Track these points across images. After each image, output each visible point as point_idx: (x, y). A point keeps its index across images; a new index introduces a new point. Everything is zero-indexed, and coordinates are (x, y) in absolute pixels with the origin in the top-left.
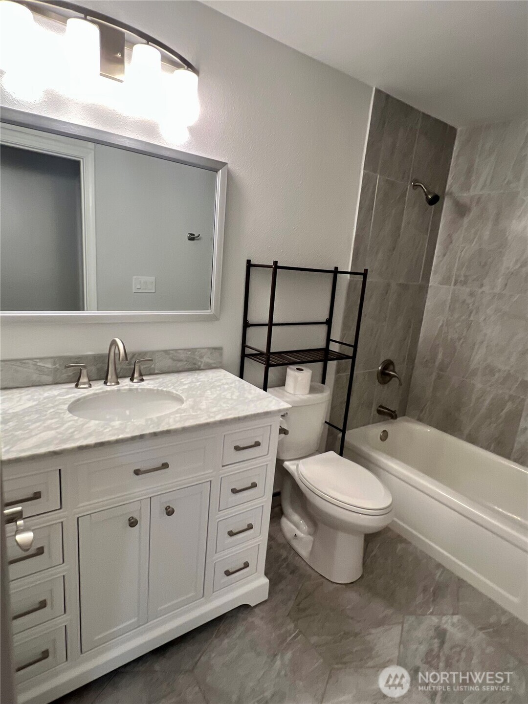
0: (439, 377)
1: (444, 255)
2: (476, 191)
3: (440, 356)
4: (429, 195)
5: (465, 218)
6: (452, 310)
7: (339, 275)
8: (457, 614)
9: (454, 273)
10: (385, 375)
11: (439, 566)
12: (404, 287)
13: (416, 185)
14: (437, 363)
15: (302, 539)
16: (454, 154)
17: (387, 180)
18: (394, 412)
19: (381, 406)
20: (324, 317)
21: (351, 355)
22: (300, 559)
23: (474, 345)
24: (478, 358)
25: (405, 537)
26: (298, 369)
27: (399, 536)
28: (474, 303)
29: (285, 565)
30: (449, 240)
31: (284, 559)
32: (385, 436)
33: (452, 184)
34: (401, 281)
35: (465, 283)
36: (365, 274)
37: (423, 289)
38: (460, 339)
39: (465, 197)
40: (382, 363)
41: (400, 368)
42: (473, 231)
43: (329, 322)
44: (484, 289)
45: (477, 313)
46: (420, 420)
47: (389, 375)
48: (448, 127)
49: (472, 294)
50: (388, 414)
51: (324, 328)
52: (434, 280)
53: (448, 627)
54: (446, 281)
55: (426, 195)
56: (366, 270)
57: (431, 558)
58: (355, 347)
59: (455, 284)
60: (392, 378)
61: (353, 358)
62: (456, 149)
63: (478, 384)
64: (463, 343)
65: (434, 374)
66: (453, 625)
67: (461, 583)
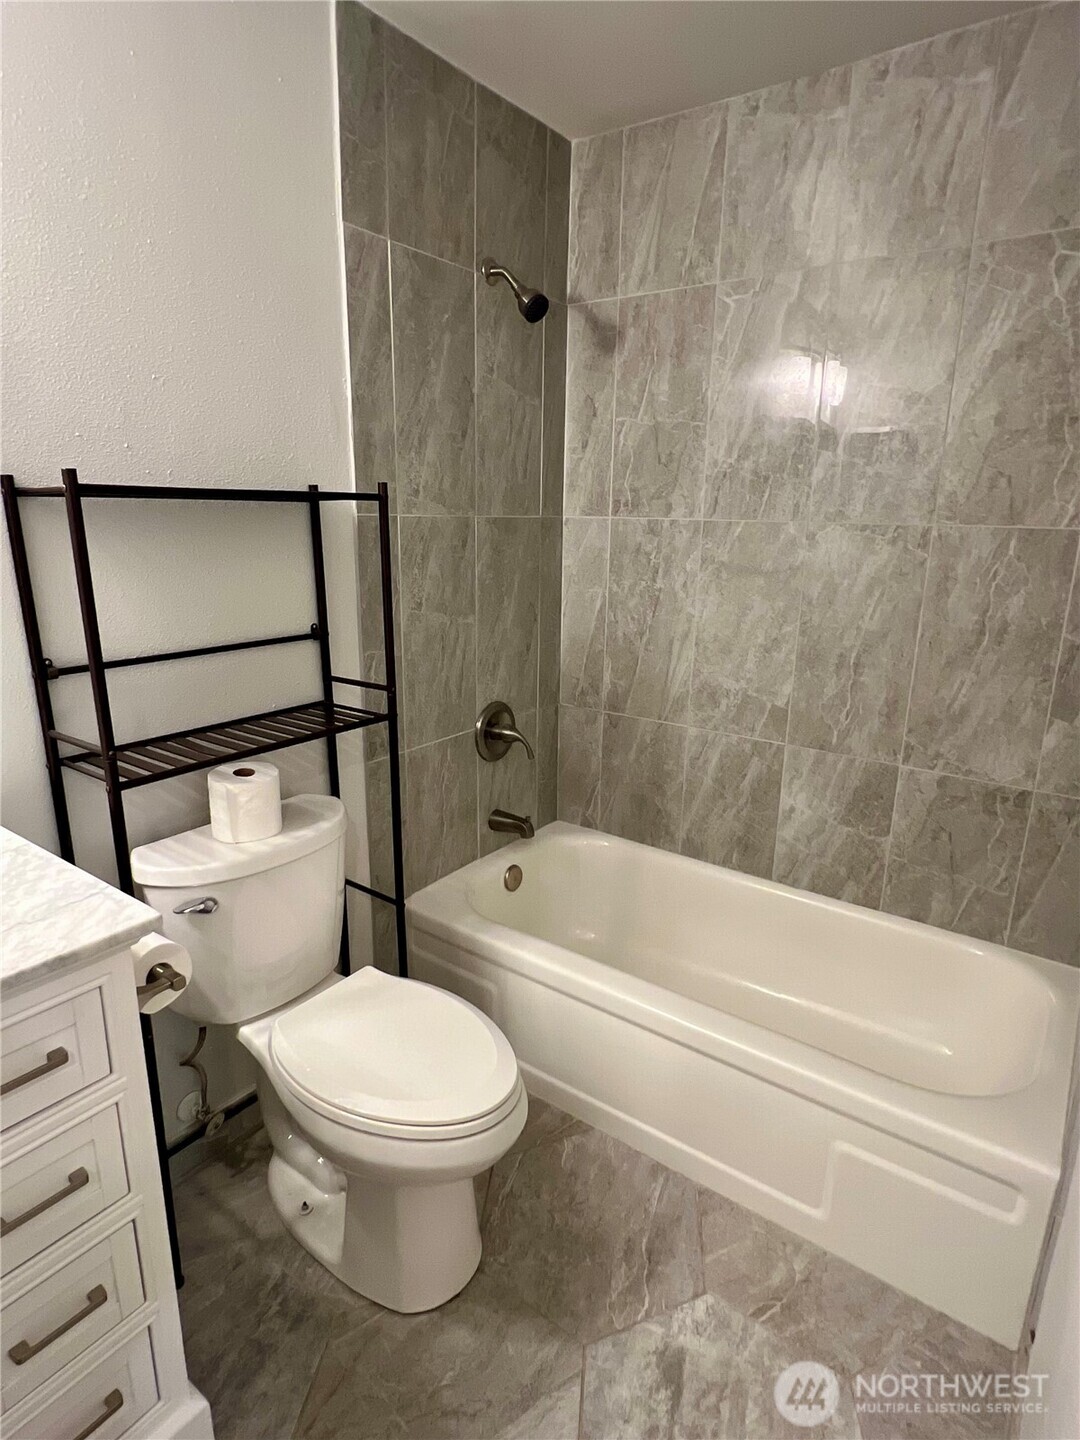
0: (613, 723)
1: (585, 446)
2: (630, 290)
3: (607, 677)
4: (524, 294)
5: (616, 354)
6: (617, 570)
7: (324, 505)
8: (704, 1292)
9: (610, 486)
10: (493, 739)
11: (657, 1169)
12: (505, 527)
13: (493, 274)
14: (604, 694)
15: (324, 1206)
16: (574, 202)
17: (416, 255)
18: (526, 820)
19: (497, 812)
20: (306, 621)
21: (384, 710)
22: (320, 1271)
23: (671, 643)
24: (683, 668)
25: (577, 1116)
26: (238, 773)
27: (565, 1118)
28: (659, 548)
29: (275, 1308)
30: (590, 408)
31: (276, 1287)
32: (514, 879)
33: (578, 276)
34: (497, 512)
35: (635, 506)
36: (382, 497)
37: (551, 528)
38: (642, 635)
39: (608, 305)
40: (483, 711)
41: (526, 719)
42: (635, 386)
43: (320, 633)
44: (674, 516)
45: (667, 572)
46: (588, 824)
47: (501, 736)
48: (549, 134)
49: (652, 530)
50: (513, 827)
51: (310, 649)
52: (572, 506)
53: (688, 1341)
54: (596, 506)
55: (518, 296)
56: (383, 486)
57: (638, 1154)
58: (390, 687)
59: (616, 512)
60: (511, 743)
61: (392, 717)
62: (576, 191)
63: (690, 727)
64: (648, 643)
65: (601, 719)
66: (698, 1329)
67: (706, 1201)
